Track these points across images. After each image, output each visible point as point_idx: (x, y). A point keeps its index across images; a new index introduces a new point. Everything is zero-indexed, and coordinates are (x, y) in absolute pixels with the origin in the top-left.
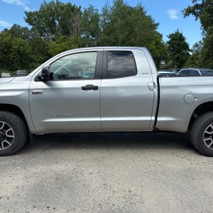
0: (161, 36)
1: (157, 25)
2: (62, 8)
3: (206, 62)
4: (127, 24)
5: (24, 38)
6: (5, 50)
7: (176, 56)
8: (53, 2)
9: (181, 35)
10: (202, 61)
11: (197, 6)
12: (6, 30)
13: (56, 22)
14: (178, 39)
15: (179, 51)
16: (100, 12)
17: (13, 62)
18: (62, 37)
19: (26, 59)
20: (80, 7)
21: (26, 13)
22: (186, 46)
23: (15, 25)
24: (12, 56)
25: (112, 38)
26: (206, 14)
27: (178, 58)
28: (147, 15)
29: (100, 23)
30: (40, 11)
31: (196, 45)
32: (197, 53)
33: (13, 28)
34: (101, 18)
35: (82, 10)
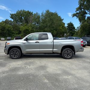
0: (65, 24)
1: (63, 19)
2: (25, 13)
3: (82, 34)
4: (51, 19)
5: (10, 24)
6: (3, 29)
7: (70, 32)
8: (22, 10)
9: (72, 24)
10: (80, 34)
11: (77, 13)
12: (3, 21)
13: (23, 18)
14: (71, 25)
15: (72, 30)
16: (40, 15)
17: (5, 34)
18: (25, 24)
19: (11, 33)
20: (32, 12)
21: (10, 14)
22: (74, 28)
23: (7, 19)
24: (5, 31)
25: (45, 24)
26: (81, 17)
27: (71, 33)
28: (59, 16)
29: (40, 19)
30: (16, 14)
31: (78, 28)
32: (78, 31)
33: (6, 21)
34: (41, 17)
35: (33, 13)
